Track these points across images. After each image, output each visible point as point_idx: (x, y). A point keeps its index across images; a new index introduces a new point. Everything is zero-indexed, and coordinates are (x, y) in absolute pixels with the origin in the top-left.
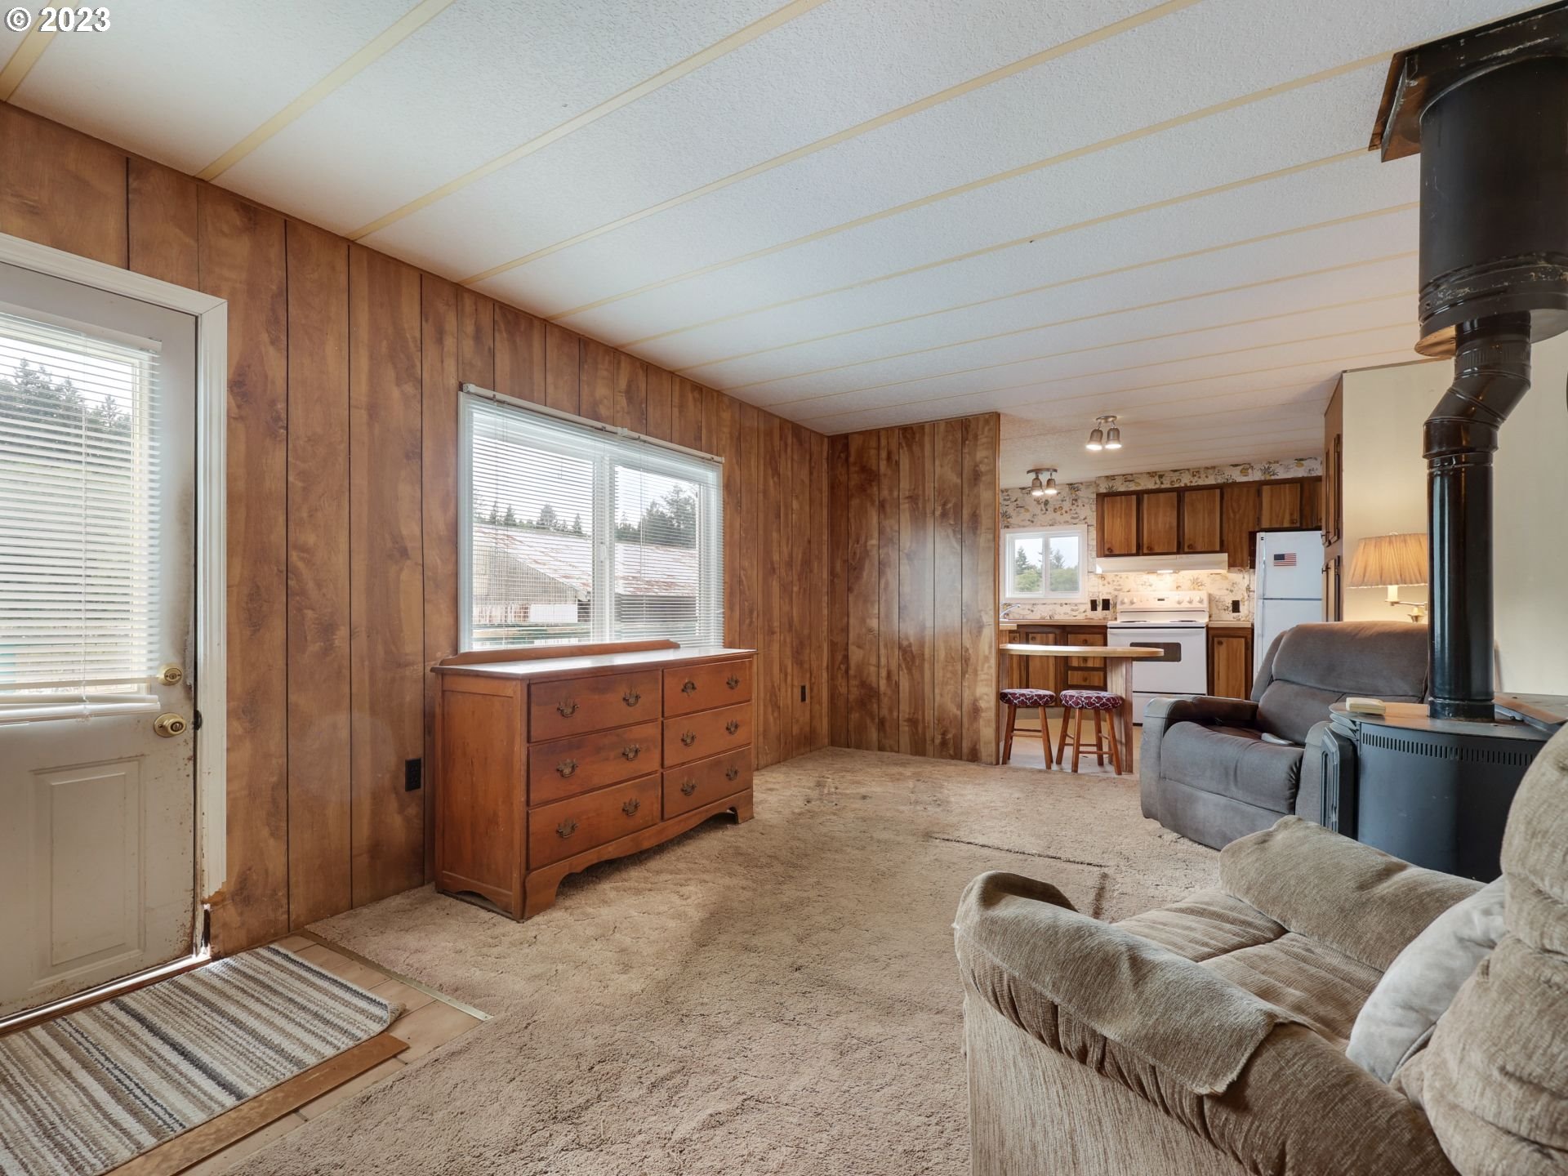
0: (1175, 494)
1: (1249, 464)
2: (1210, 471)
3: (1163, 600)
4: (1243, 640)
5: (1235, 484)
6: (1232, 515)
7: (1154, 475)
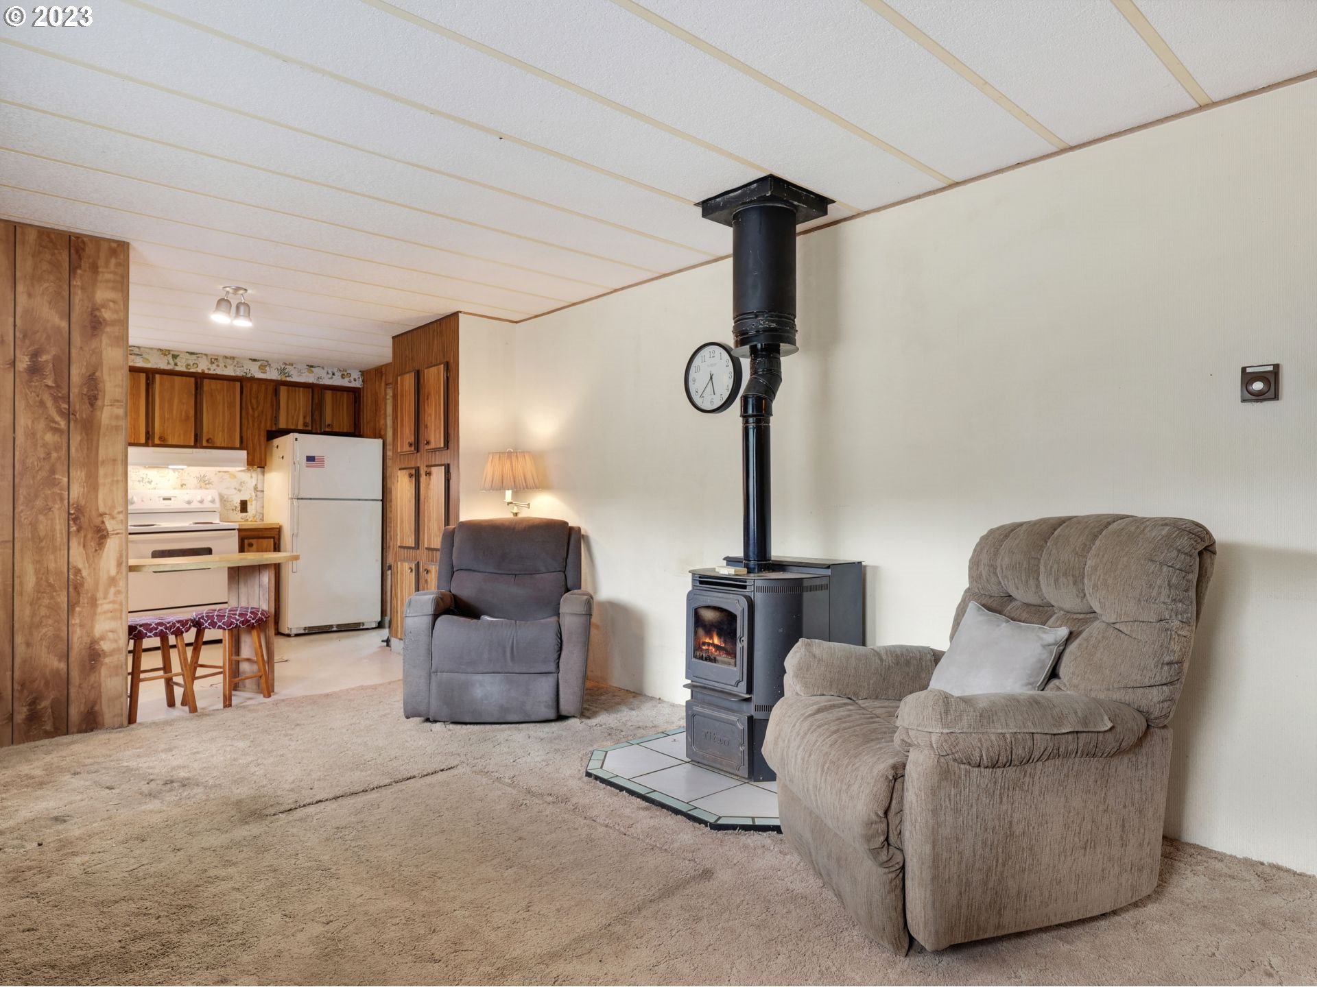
0: (193, 380)
1: (267, 361)
2: (229, 361)
3: (170, 499)
4: (272, 540)
5: (253, 379)
6: (251, 411)
7: (167, 354)
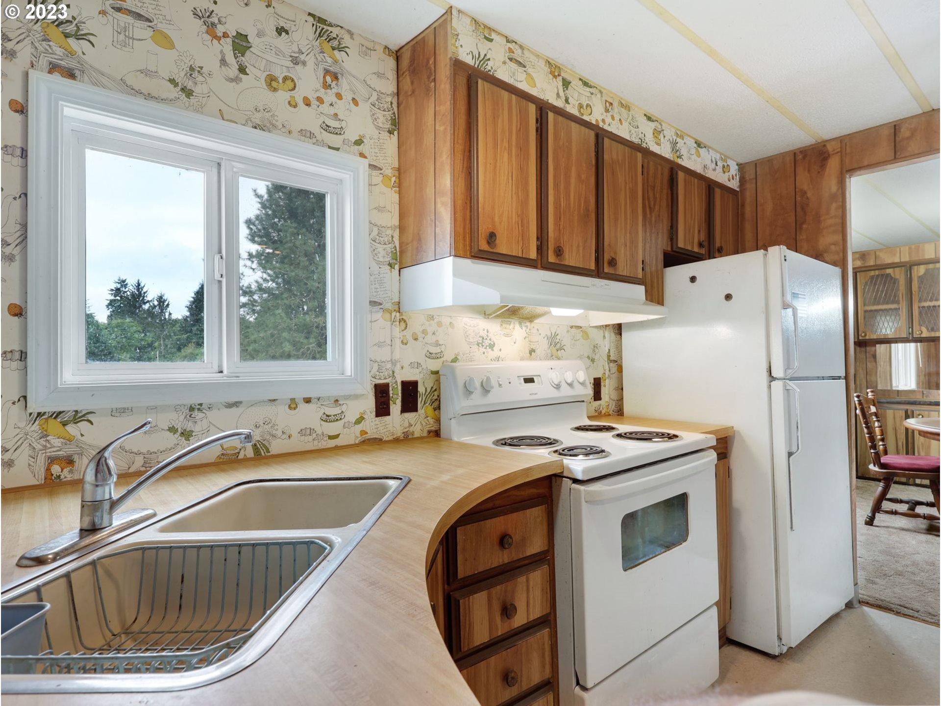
0: (590, 136)
1: (661, 124)
3: (532, 380)
5: (651, 154)
7: (556, 74)
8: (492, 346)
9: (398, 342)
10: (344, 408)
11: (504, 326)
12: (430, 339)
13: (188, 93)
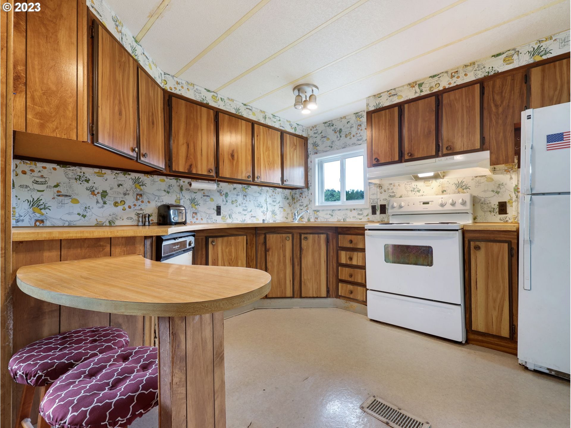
0: (434, 99)
1: (514, 49)
2: (470, 68)
3: (428, 203)
4: (506, 245)
5: (497, 75)
6: (494, 109)
7: (414, 85)
8: (419, 191)
9: (379, 193)
10: (363, 212)
11: (426, 182)
12: (390, 191)
13: (331, 147)
